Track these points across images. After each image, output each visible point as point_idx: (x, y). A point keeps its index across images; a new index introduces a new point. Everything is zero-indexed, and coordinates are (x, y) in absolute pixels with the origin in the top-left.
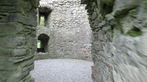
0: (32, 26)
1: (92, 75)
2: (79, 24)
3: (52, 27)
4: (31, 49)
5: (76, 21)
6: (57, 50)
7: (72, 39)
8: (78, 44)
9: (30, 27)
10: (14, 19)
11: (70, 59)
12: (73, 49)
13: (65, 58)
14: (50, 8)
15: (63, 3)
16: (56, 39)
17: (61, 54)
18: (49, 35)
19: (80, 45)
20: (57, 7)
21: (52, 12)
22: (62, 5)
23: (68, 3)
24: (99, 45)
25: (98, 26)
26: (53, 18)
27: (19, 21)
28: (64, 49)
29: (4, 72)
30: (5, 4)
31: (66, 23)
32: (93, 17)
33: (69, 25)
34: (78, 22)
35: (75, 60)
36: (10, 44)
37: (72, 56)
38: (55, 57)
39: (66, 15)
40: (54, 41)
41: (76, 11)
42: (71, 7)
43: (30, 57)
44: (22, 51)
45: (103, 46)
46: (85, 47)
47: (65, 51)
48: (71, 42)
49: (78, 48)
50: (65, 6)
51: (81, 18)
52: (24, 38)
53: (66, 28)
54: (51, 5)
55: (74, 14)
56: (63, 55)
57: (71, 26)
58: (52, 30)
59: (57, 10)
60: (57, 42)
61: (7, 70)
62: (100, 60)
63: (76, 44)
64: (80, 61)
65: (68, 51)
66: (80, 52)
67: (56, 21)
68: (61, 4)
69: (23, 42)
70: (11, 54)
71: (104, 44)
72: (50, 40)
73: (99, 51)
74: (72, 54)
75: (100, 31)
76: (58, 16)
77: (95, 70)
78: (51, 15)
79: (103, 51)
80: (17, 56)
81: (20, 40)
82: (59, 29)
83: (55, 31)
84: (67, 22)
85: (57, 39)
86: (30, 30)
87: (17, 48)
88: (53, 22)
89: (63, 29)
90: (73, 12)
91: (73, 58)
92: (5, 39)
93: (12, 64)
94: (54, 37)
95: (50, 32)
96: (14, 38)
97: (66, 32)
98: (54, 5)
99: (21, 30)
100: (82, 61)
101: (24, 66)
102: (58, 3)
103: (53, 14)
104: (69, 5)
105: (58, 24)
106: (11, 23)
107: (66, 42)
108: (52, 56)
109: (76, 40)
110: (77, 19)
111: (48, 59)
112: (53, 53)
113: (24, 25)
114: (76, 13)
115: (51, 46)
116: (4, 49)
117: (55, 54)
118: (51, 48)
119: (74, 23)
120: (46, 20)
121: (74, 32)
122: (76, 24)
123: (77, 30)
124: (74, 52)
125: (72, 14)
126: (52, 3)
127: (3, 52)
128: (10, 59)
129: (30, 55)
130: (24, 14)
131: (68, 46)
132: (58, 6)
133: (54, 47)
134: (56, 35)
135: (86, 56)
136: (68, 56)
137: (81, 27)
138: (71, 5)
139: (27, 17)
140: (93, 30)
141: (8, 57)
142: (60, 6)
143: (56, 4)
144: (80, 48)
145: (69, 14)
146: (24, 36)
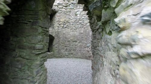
0: (46, 28)
1: (92, 67)
2: (83, 25)
3: (57, 28)
4: (45, 45)
5: (79, 22)
6: (62, 50)
7: (76, 39)
8: (82, 44)
9: (45, 29)
10: (36, 24)
11: (74, 58)
12: (77, 49)
13: (69, 57)
14: (55, 9)
15: (68, 5)
16: (60, 39)
17: (66, 54)
18: (54, 35)
19: (84, 45)
20: (61, 8)
21: (57, 13)
22: (66, 7)
23: (72, 5)
24: (97, 42)
25: (95, 28)
26: (58, 20)
27: (40, 25)
28: (68, 49)
29: (29, 61)
30: (31, 14)
31: (70, 24)
32: (92, 22)
33: (73, 26)
34: (82, 23)
35: (78, 59)
36: (33, 41)
37: (76, 55)
38: (59, 56)
39: (70, 16)
40: (59, 41)
41: (79, 12)
42: (75, 8)
43: (45, 51)
44: (41, 46)
45: (99, 43)
46: (88, 47)
47: (69, 51)
48: (75, 42)
49: (81, 48)
50: (69, 7)
51: (85, 19)
52: (42, 37)
53: (71, 28)
54: (56, 7)
55: (78, 15)
56: (67, 54)
57: (75, 26)
58: (57, 31)
59: (61, 11)
60: (61, 42)
61: (31, 59)
62: (97, 54)
63: (80, 44)
64: (84, 60)
65: (72, 51)
66: (84, 52)
67: (61, 22)
68: (66, 5)
69: (41, 40)
70: (34, 48)
71: (99, 42)
72: (55, 40)
73: (96, 47)
74: (76, 54)
75: (97, 32)
76: (63, 17)
77: (94, 62)
78: (56, 16)
79: (99, 46)
80: (38, 49)
81: (40, 38)
82: (64, 29)
83: (60, 32)
84: (72, 23)
85: (62, 39)
86: (45, 31)
87: (38, 44)
88: (58, 23)
89: (67, 30)
90: (77, 14)
91: (77, 58)
92: (30, 38)
93: (35, 54)
94: (59, 38)
95: (55, 33)
96: (36, 37)
97: (70, 33)
98: (59, 7)
99: (40, 32)
100: (86, 60)
101: (41, 57)
102: (63, 5)
103: (57, 15)
104: (73, 7)
105: (63, 25)
106: (34, 27)
107: (70, 42)
108: (57, 56)
109: (79, 40)
110: (81, 20)
111: (53, 58)
112: (58, 53)
113: (42, 28)
114: (80, 15)
115: (56, 46)
116: (29, 44)
117: (59, 54)
118: (56, 47)
119: (78, 23)
120: (51, 21)
121: (78, 33)
122: (80, 25)
123: (81, 30)
124: (78, 52)
125: (76, 15)
126: (57, 5)
127: (29, 47)
128: (33, 52)
129: (45, 50)
130: (42, 20)
131: (72, 46)
132: (63, 8)
133: (59, 46)
134: (60, 36)
135: (90, 55)
136: (72, 56)
137: (85, 28)
138: (75, 6)
139: (44, 22)
140: (93, 31)
141: (32, 50)
142: (64, 7)
143: (60, 6)
144: (84, 48)
145: (73, 15)
146: (42, 36)
